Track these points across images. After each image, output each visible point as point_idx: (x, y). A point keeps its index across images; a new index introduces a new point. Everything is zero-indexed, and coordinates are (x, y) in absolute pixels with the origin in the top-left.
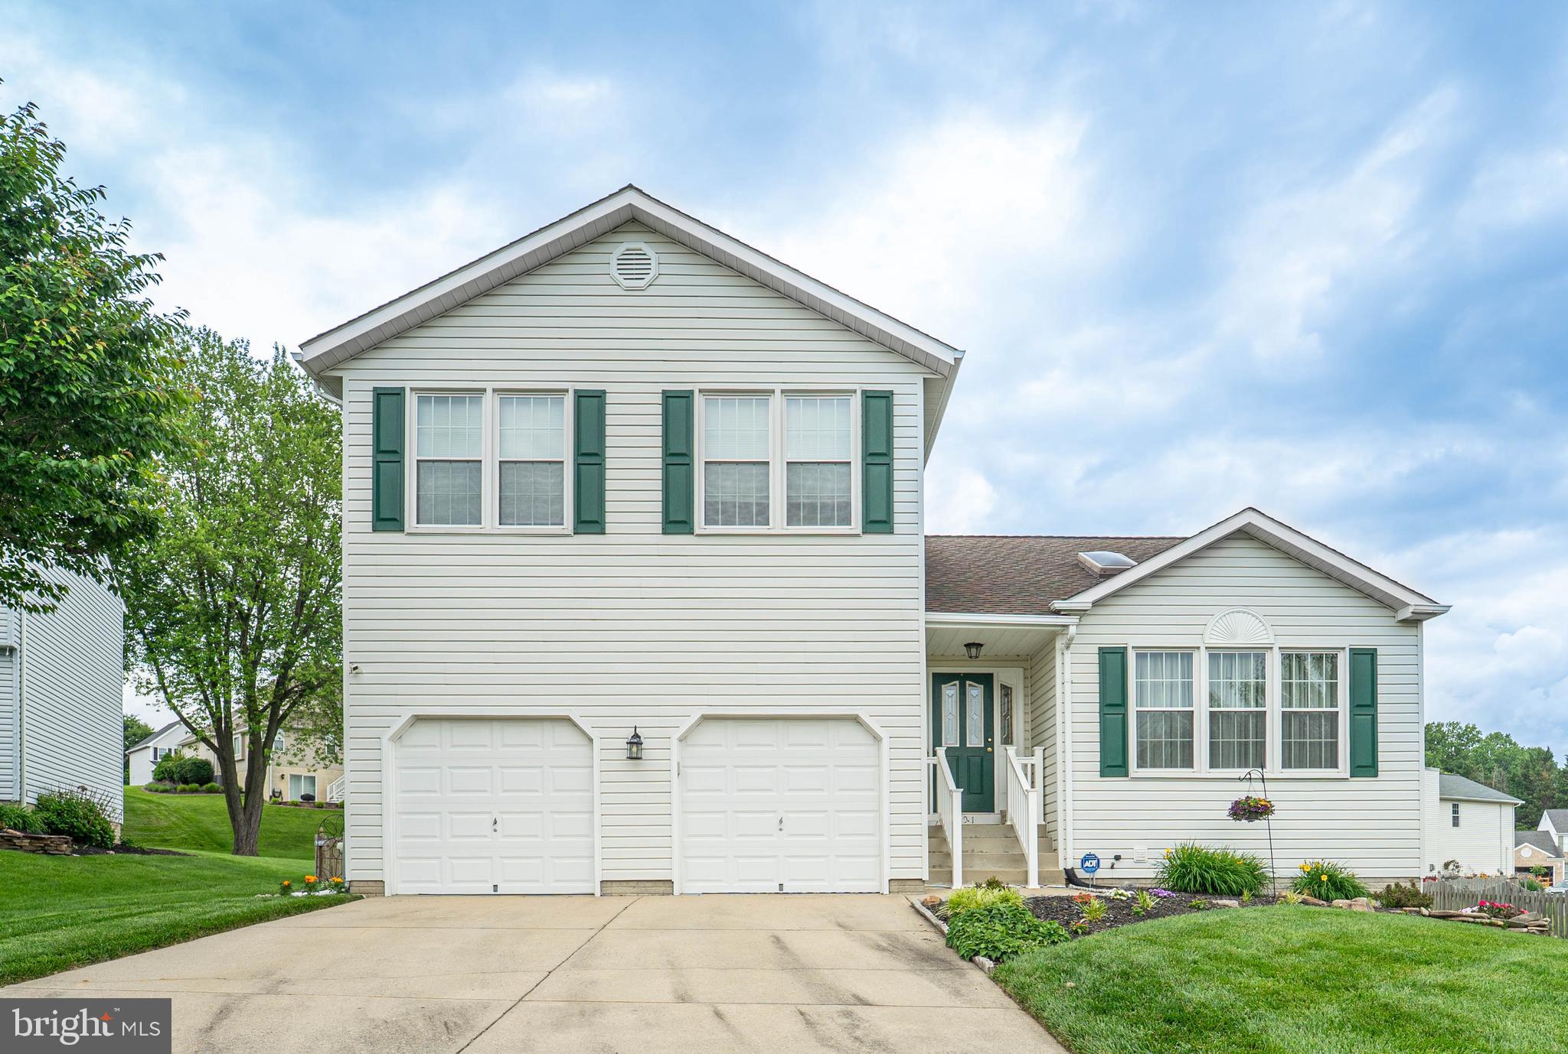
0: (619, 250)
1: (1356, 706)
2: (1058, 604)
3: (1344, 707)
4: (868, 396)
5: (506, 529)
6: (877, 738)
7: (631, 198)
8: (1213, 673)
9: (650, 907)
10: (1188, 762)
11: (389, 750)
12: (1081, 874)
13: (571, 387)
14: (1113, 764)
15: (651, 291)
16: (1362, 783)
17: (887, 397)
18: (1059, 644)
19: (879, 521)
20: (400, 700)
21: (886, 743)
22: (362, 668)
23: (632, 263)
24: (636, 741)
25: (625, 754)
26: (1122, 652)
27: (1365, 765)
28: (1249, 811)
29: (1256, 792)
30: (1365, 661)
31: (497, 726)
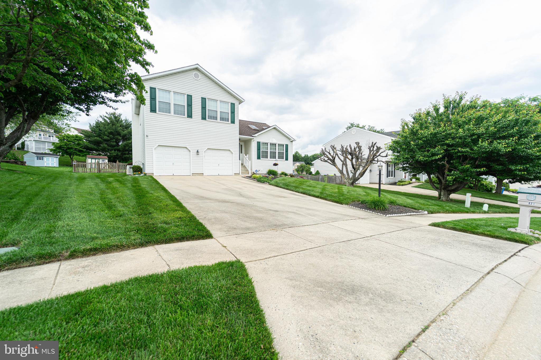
0: (194, 73)
1: (286, 151)
2: (253, 135)
3: (284, 152)
4: (232, 104)
5: (175, 115)
6: (232, 153)
7: (197, 66)
8: (270, 146)
9: (200, 177)
10: (267, 158)
11: (154, 151)
12: (255, 173)
13: (187, 94)
14: (259, 158)
15: (199, 81)
16: (286, 161)
17: (234, 104)
18: (252, 140)
19: (233, 122)
20: (156, 142)
21: (234, 154)
22: (149, 136)
23: (196, 76)
24: (198, 151)
25: (196, 154)
26: (260, 142)
27: (287, 159)
28: (275, 165)
29: (276, 162)
30: (287, 146)
31: (173, 148)
